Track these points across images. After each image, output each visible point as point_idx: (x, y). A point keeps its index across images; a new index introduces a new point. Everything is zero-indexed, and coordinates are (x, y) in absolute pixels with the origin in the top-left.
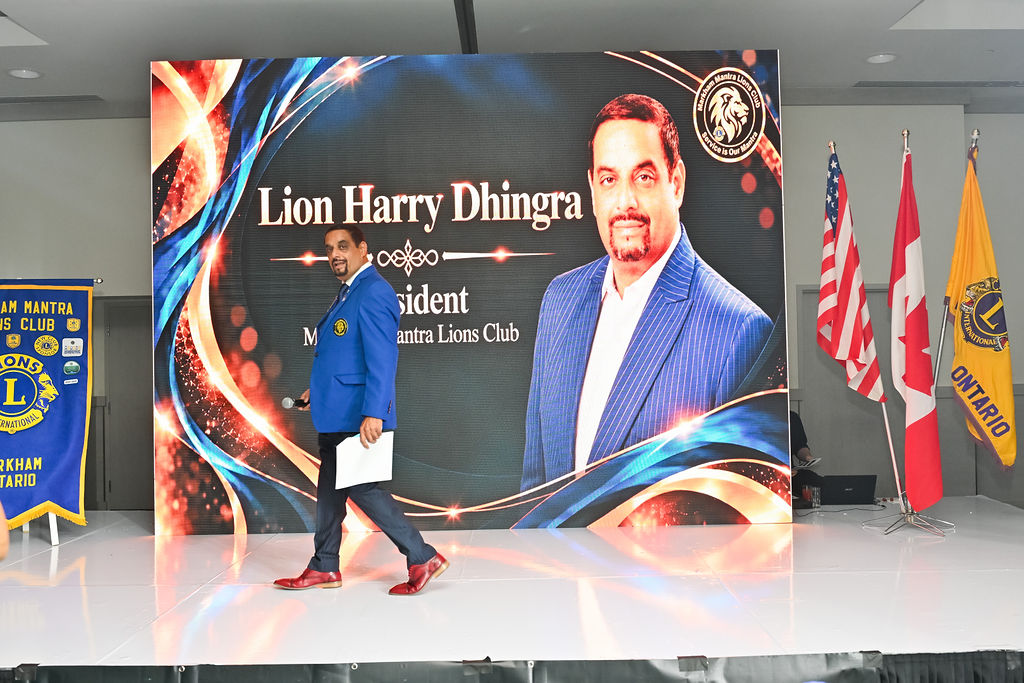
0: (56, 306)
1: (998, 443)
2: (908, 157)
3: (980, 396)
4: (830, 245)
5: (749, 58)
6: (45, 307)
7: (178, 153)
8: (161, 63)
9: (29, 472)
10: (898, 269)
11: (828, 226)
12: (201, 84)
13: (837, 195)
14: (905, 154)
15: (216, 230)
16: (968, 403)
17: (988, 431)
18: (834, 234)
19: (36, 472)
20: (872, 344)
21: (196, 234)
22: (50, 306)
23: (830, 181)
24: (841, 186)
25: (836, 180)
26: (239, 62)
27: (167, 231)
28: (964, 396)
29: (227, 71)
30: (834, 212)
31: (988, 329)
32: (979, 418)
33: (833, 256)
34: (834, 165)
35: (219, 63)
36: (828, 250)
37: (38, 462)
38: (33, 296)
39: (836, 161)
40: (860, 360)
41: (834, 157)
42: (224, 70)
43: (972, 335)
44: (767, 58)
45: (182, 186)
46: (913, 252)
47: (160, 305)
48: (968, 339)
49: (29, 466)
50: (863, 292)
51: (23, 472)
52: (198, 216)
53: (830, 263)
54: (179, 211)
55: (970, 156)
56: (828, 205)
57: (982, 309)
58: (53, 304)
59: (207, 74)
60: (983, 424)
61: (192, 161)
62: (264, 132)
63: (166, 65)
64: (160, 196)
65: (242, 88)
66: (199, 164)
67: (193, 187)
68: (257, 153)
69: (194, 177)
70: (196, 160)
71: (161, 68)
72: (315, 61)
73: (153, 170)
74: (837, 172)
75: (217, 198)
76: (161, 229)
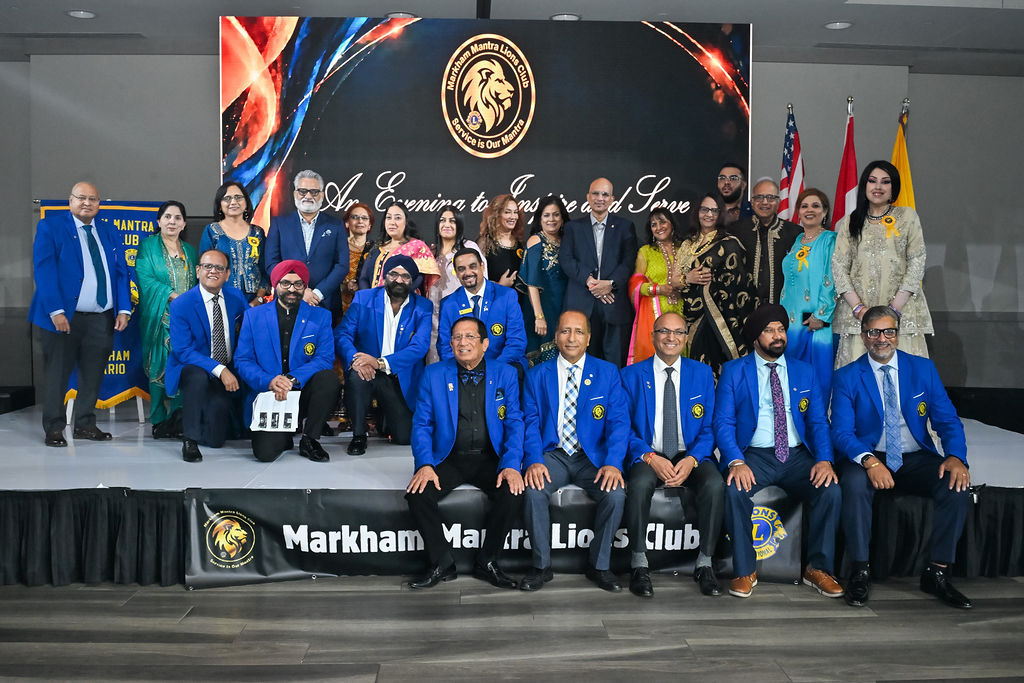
0: (140, 224)
2: (851, 119)
4: (785, 190)
5: (727, 29)
6: (131, 226)
7: (245, 95)
8: (228, 17)
9: (119, 362)
11: (785, 175)
12: (262, 40)
13: (792, 149)
14: (849, 117)
15: (276, 163)
18: (787, 182)
19: (125, 362)
21: (261, 165)
22: (135, 224)
23: (787, 137)
24: (796, 142)
25: (792, 136)
26: (296, 19)
27: (236, 164)
29: (285, 28)
30: (789, 163)
33: (787, 199)
34: (791, 124)
35: (279, 19)
36: (784, 194)
37: (127, 354)
38: (122, 215)
39: (793, 120)
41: (791, 117)
42: (283, 24)
44: (741, 30)
45: (246, 125)
49: (119, 358)
51: (115, 363)
52: (261, 151)
53: (785, 204)
54: (245, 146)
55: (901, 121)
56: (784, 156)
58: (138, 222)
59: (269, 28)
61: (256, 104)
62: (317, 81)
63: (233, 20)
64: (228, 134)
65: (298, 42)
66: (263, 108)
67: (256, 126)
68: (311, 98)
69: (257, 118)
70: (259, 104)
71: (229, 22)
72: (363, 20)
73: (222, 110)
74: (793, 129)
75: (276, 136)
76: (230, 163)
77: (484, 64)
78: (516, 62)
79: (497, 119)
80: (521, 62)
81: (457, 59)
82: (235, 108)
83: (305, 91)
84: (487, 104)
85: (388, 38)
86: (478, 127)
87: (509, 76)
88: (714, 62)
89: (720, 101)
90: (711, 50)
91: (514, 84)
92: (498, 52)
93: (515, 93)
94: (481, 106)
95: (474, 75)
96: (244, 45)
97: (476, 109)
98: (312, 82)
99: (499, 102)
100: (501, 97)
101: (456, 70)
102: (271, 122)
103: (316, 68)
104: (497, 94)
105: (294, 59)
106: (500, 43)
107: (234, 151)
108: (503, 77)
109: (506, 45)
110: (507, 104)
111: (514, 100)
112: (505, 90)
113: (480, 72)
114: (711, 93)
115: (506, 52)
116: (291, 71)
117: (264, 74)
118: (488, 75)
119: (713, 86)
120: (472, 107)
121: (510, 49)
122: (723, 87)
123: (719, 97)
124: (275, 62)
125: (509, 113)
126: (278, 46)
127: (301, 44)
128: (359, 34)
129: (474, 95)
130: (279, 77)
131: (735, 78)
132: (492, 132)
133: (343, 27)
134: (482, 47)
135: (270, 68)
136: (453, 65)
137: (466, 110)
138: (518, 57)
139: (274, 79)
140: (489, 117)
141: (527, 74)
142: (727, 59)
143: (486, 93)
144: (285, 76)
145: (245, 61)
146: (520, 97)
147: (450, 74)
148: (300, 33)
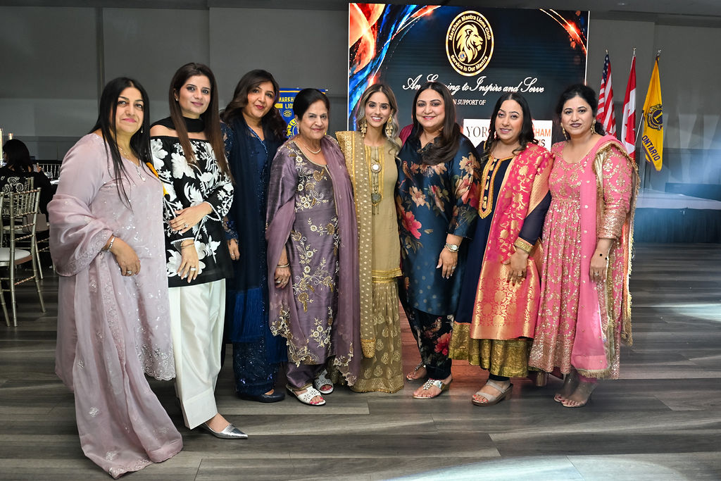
1: (655, 163)
2: (635, 58)
3: (651, 146)
4: (603, 89)
5: (578, 13)
7: (360, 40)
8: (352, 3)
10: (627, 100)
11: (603, 82)
12: (368, 14)
13: (607, 70)
14: (633, 57)
15: (373, 72)
16: (647, 149)
17: (653, 159)
18: (605, 85)
20: (615, 126)
21: (366, 73)
23: (605, 65)
24: (609, 67)
25: (607, 64)
26: (383, 5)
27: (355, 72)
28: (646, 146)
29: (379, 9)
30: (605, 77)
31: (656, 123)
32: (650, 154)
33: (604, 94)
34: (607, 59)
35: (376, 5)
40: (610, 132)
41: (608, 56)
42: (378, 7)
43: (650, 124)
44: (584, 14)
45: (360, 54)
46: (633, 94)
47: (351, 100)
48: (649, 126)
50: (613, 106)
52: (367, 67)
53: (603, 95)
54: (359, 64)
55: (657, 59)
56: (603, 74)
57: (655, 115)
59: (371, 9)
60: (651, 156)
61: (365, 45)
62: (393, 34)
63: (355, 5)
64: (352, 58)
65: (384, 16)
66: (368, 46)
67: (364, 55)
68: (390, 42)
69: (365, 51)
70: (366, 44)
71: (353, 6)
72: (414, 6)
73: (349, 47)
74: (608, 61)
75: (374, 60)
76: (352, 71)
77: (468, 27)
78: (485, 26)
79: (474, 56)
80: (487, 26)
81: (455, 24)
82: (356, 46)
83: (387, 39)
84: (469, 48)
85: (426, 15)
86: (464, 60)
87: (481, 33)
88: (572, 29)
89: (574, 47)
90: (571, 23)
91: (483, 37)
92: (475, 20)
93: (484, 42)
94: (466, 49)
95: (463, 32)
96: (360, 17)
97: (463, 50)
98: (390, 34)
99: (475, 47)
100: (476, 44)
101: (453, 29)
102: (371, 53)
103: (393, 29)
104: (474, 43)
105: (382, 24)
106: (476, 15)
107: (354, 66)
108: (477, 34)
109: (480, 17)
110: (479, 48)
111: (483, 46)
112: (478, 41)
113: (466, 31)
114: (570, 43)
115: (480, 21)
116: (382, 30)
117: (369, 31)
118: (470, 32)
119: (571, 40)
120: (461, 49)
121: (482, 19)
122: (576, 41)
123: (573, 45)
124: (374, 25)
125: (480, 53)
126: (375, 18)
127: (386, 17)
128: (412, 13)
129: (462, 43)
130: (376, 32)
131: (581, 36)
132: (471, 63)
133: (405, 9)
134: (467, 18)
135: (372, 28)
136: (452, 27)
137: (458, 51)
138: (486, 23)
139: (373, 33)
140: (470, 54)
141: (490, 32)
142: (577, 27)
143: (469, 42)
144: (378, 32)
145: (360, 24)
146: (486, 45)
147: (451, 32)
148: (386, 11)
